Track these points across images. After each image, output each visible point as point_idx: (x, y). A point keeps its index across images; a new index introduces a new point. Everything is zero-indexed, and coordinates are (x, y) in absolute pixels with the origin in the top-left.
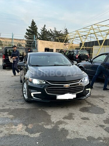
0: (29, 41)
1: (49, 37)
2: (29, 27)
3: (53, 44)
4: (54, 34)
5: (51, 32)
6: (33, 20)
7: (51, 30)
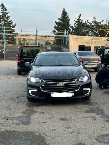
0: (59, 37)
1: (85, 31)
2: (59, 19)
3: (91, 40)
4: (93, 26)
5: (88, 24)
6: (64, 9)
7: (88, 21)
